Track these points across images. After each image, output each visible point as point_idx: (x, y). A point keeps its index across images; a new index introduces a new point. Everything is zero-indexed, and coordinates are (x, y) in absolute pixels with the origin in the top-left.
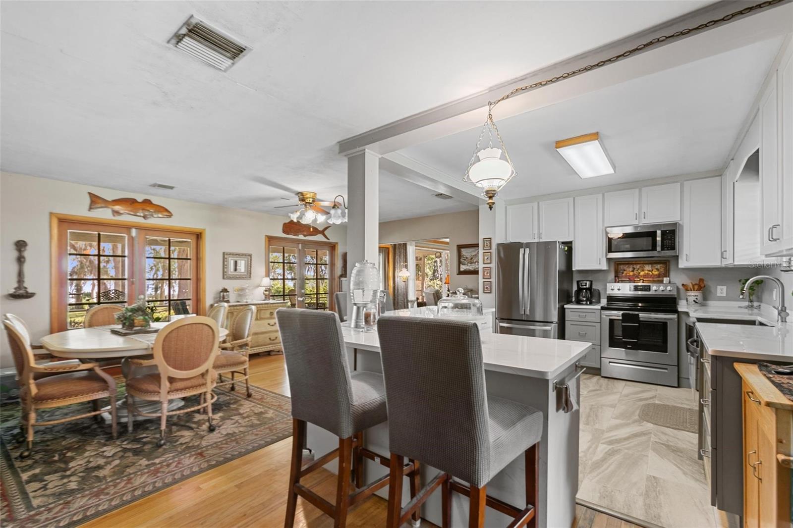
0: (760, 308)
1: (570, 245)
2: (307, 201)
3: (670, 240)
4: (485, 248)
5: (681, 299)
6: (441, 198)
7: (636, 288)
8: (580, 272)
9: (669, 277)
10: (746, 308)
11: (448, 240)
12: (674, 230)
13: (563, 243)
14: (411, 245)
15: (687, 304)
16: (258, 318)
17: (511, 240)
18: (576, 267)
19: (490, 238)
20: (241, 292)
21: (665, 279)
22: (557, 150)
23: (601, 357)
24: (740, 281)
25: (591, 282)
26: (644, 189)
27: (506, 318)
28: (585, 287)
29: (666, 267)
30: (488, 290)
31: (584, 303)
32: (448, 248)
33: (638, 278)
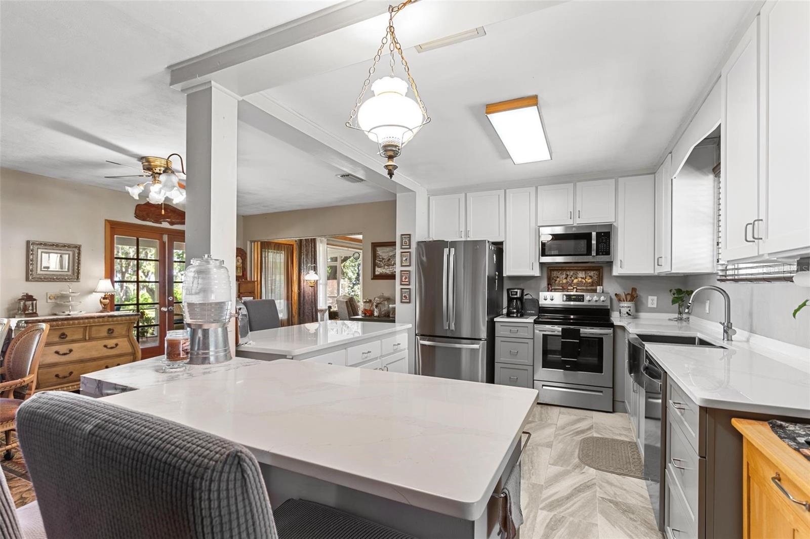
0: (689, 321)
1: (500, 246)
2: (155, 171)
3: (605, 243)
4: (403, 247)
5: (613, 311)
6: (348, 180)
7: (569, 298)
8: (512, 278)
9: (602, 285)
10: (676, 321)
11: (360, 237)
12: (609, 232)
13: (494, 243)
14: (321, 242)
15: (620, 316)
16: (87, 338)
17: (434, 237)
18: (506, 273)
19: (410, 235)
20: (61, 300)
21: (598, 287)
22: (488, 115)
23: (534, 380)
24: (671, 291)
25: (523, 291)
26: (578, 184)
27: (428, 334)
28: (516, 296)
29: (599, 274)
30: (406, 299)
31: (515, 315)
32: (361, 247)
33: (572, 286)
